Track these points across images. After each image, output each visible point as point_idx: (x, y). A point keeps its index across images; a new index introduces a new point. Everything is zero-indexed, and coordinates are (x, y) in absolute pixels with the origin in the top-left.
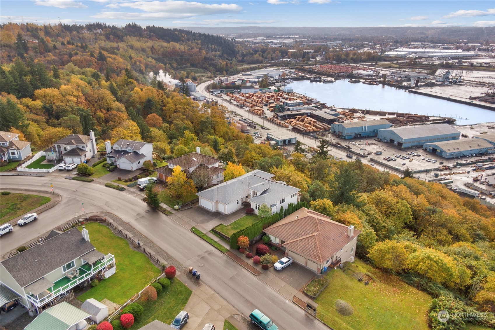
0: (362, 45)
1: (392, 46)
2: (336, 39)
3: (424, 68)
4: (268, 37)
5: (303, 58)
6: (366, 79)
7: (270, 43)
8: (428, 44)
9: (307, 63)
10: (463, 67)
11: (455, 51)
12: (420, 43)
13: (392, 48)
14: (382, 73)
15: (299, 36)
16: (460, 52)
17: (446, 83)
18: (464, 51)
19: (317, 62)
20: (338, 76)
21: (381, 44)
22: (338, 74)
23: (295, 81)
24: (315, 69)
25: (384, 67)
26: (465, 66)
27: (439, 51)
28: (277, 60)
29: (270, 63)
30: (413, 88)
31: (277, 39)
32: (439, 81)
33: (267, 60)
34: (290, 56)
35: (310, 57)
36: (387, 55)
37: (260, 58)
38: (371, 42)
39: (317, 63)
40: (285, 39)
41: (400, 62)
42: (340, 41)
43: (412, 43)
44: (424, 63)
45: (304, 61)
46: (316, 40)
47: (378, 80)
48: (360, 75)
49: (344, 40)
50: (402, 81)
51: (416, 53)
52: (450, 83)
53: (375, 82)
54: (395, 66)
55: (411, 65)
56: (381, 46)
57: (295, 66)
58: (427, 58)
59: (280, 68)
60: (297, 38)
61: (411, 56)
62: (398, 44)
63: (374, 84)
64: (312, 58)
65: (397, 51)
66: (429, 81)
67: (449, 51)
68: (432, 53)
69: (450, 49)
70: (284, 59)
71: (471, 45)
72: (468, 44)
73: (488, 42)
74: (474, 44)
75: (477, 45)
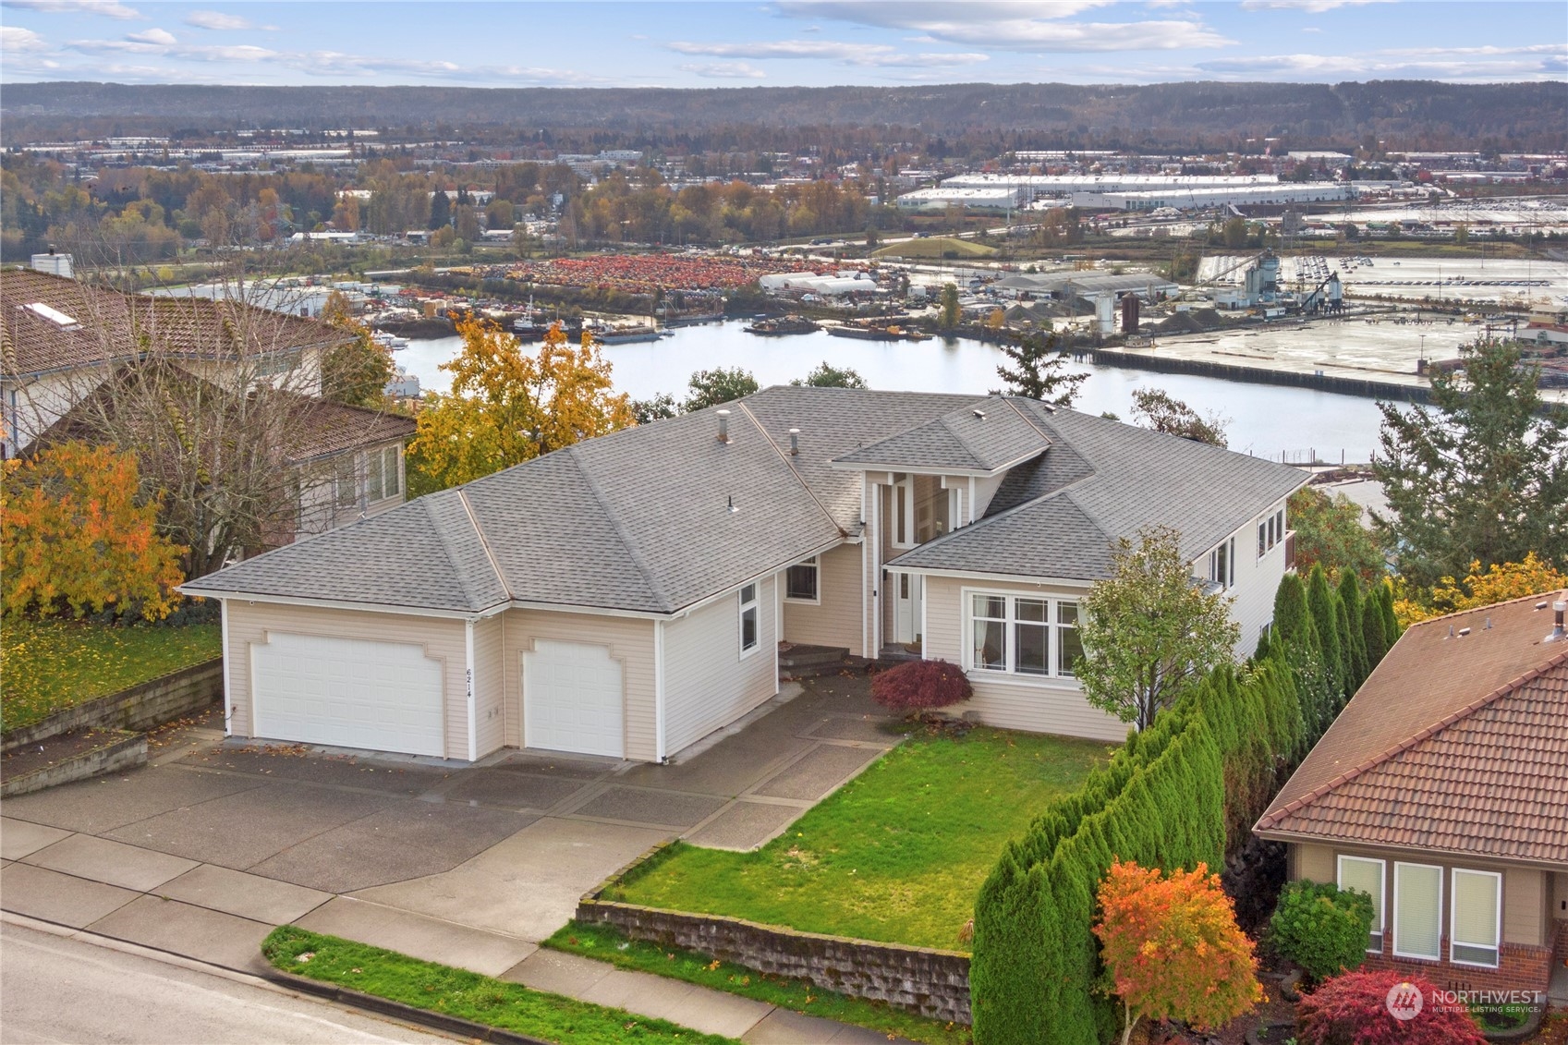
0: (766, 165)
1: (922, 166)
2: (601, 141)
3: (1131, 253)
4: (183, 134)
5: (434, 225)
6: (844, 315)
7: (199, 160)
8: (1099, 158)
9: (467, 250)
10: (1318, 244)
11: (1249, 179)
12: (1061, 154)
13: (924, 174)
14: (920, 282)
15: (383, 131)
16: (1268, 185)
17: (1271, 313)
18: (1283, 178)
19: (526, 246)
20: (679, 301)
21: (862, 160)
22: (680, 297)
23: (413, 338)
24: (529, 278)
25: (919, 256)
26: (1320, 238)
27: (1170, 180)
28: (266, 240)
29: (220, 256)
30: (1115, 340)
31: (246, 143)
32: (1234, 307)
33: (202, 242)
34: (352, 219)
35: (478, 222)
36: (915, 202)
37: (157, 232)
38: (806, 153)
39: (530, 249)
40: (291, 142)
41: (992, 231)
42: (629, 148)
43: (1020, 154)
44: (1119, 233)
45: (444, 242)
46: (489, 149)
47: (915, 314)
48: (807, 297)
49: (654, 144)
50: (1044, 313)
51: (1058, 193)
52: (1292, 309)
53: (903, 323)
54: (980, 249)
55: (1059, 246)
56: (866, 169)
57: (396, 264)
58: (1124, 212)
59: (303, 279)
60: (369, 139)
61: (1040, 206)
62: (949, 161)
63: (895, 338)
64: (493, 224)
65: (958, 186)
66: (1181, 307)
67: (1219, 180)
68: (1140, 188)
69: (1217, 172)
70: (314, 235)
71: (1302, 156)
72: (1291, 154)
73: (1370, 143)
74: (1315, 155)
75: (1329, 155)
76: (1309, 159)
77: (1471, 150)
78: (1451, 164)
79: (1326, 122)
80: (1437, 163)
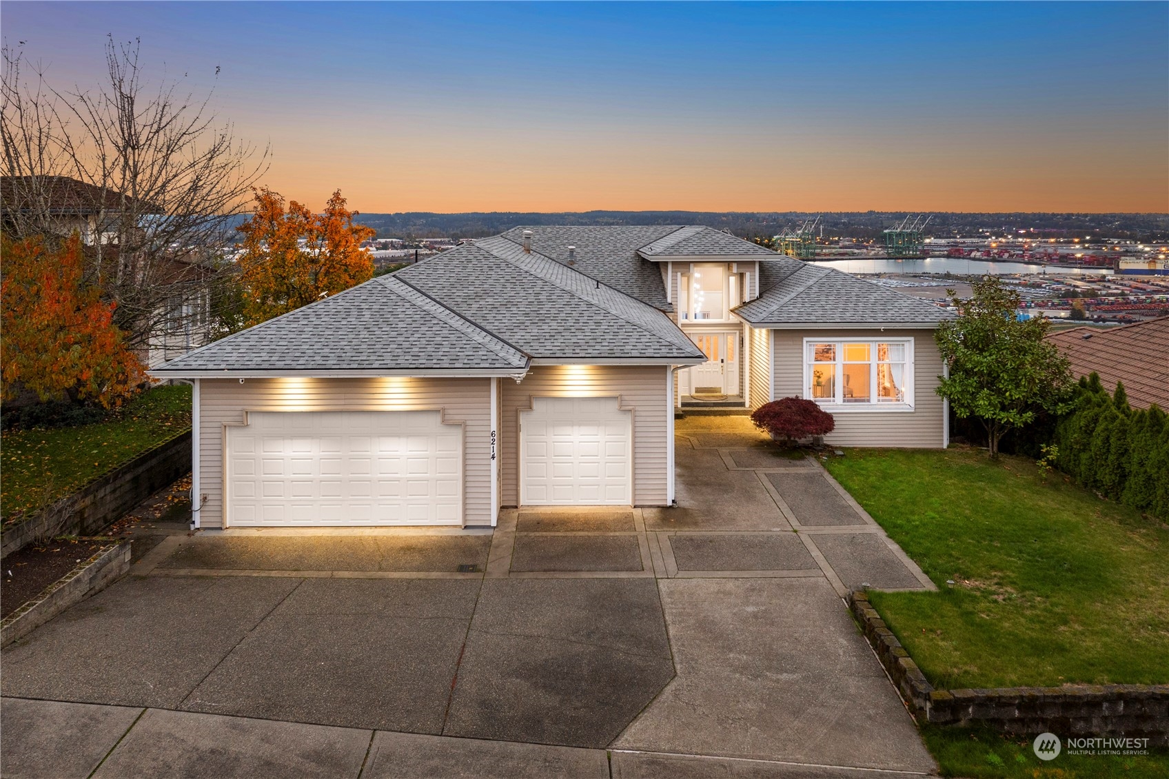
71: (383, 241)
72: (378, 240)
73: (409, 236)
74: (388, 240)
75: (394, 240)
76: (386, 241)
77: (448, 238)
78: (441, 243)
79: (391, 228)
80: (436, 242)
